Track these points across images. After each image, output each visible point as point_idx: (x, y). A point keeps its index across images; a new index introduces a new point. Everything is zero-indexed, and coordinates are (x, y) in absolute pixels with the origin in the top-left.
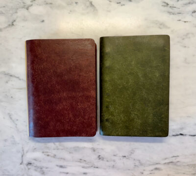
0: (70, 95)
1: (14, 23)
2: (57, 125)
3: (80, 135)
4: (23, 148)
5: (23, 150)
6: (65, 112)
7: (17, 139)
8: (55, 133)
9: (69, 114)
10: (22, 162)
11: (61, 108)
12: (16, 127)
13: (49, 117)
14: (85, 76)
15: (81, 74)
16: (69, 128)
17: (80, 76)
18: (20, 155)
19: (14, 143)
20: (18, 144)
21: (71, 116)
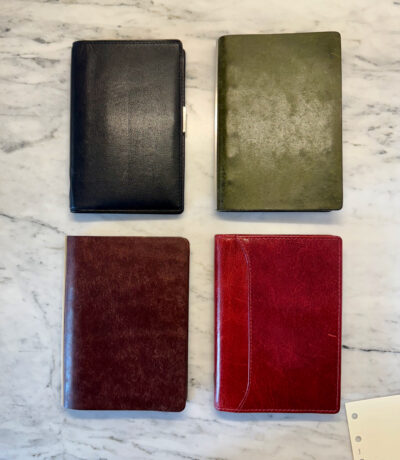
0: (140, 335)
1: (55, 134)
2: (116, 388)
3: (157, 408)
4: (53, 356)
5: (54, 361)
6: (131, 365)
7: (45, 339)
8: (110, 404)
9: (137, 369)
10: (50, 383)
11: (122, 357)
12: (45, 317)
13: (101, 374)
14: (169, 302)
15: (161, 297)
16: (137, 395)
17: (159, 301)
18: (47, 370)
19: (38, 347)
20: (46, 348)
21: (140, 372)
